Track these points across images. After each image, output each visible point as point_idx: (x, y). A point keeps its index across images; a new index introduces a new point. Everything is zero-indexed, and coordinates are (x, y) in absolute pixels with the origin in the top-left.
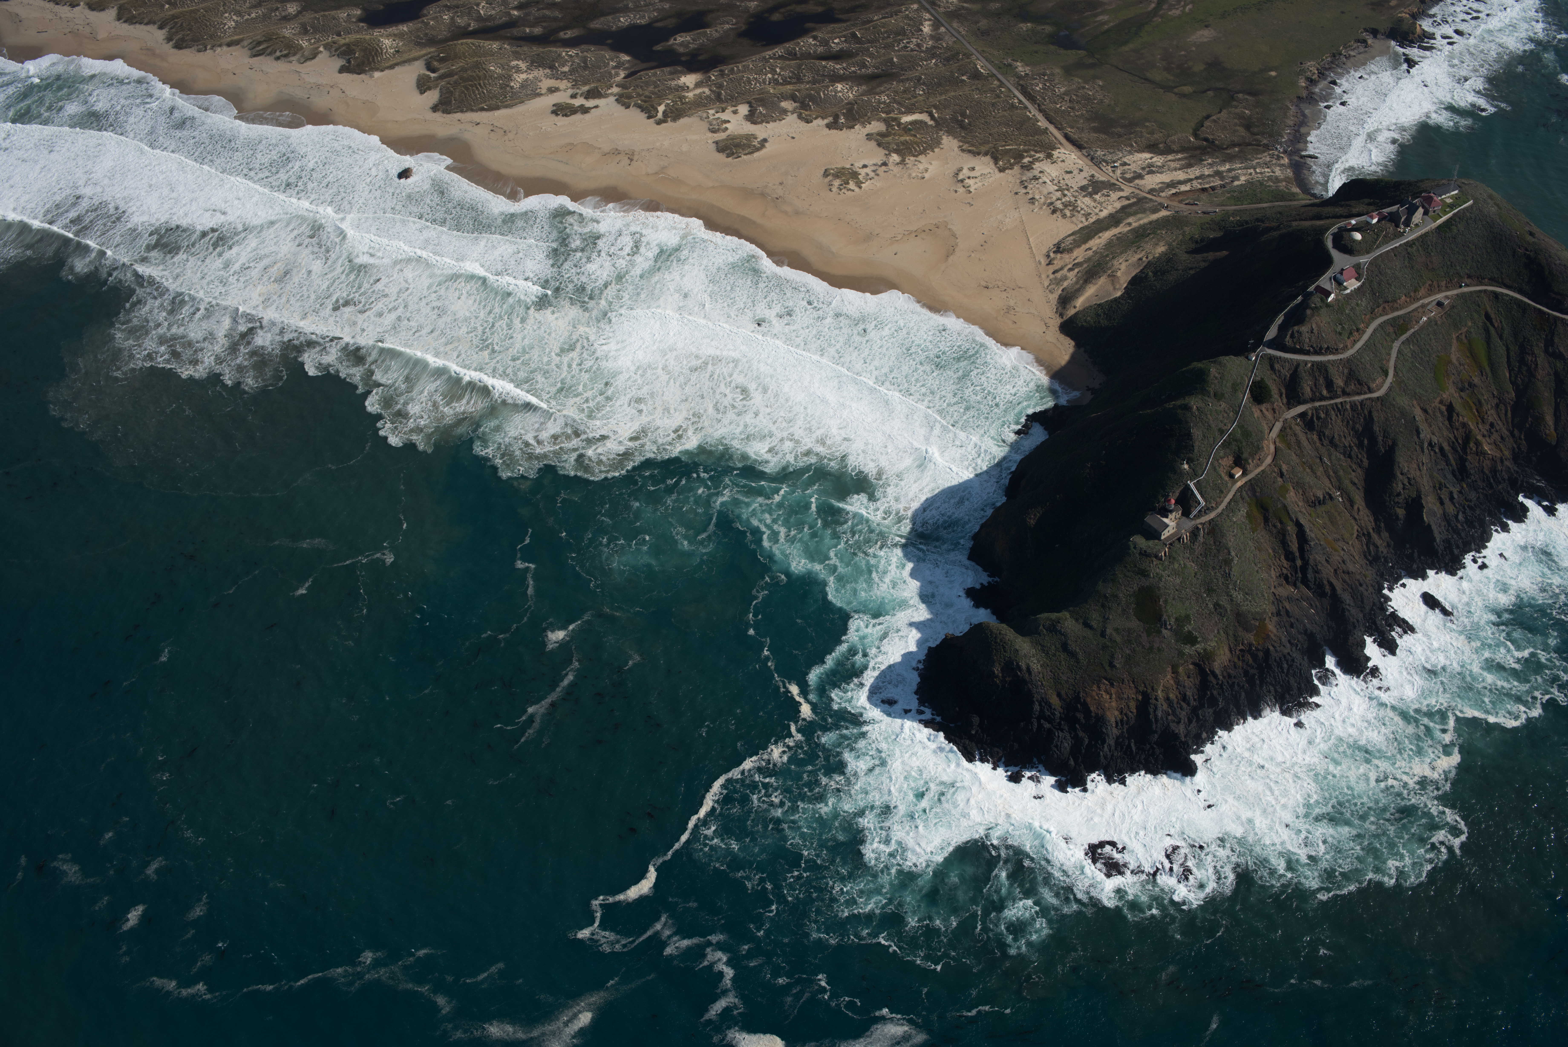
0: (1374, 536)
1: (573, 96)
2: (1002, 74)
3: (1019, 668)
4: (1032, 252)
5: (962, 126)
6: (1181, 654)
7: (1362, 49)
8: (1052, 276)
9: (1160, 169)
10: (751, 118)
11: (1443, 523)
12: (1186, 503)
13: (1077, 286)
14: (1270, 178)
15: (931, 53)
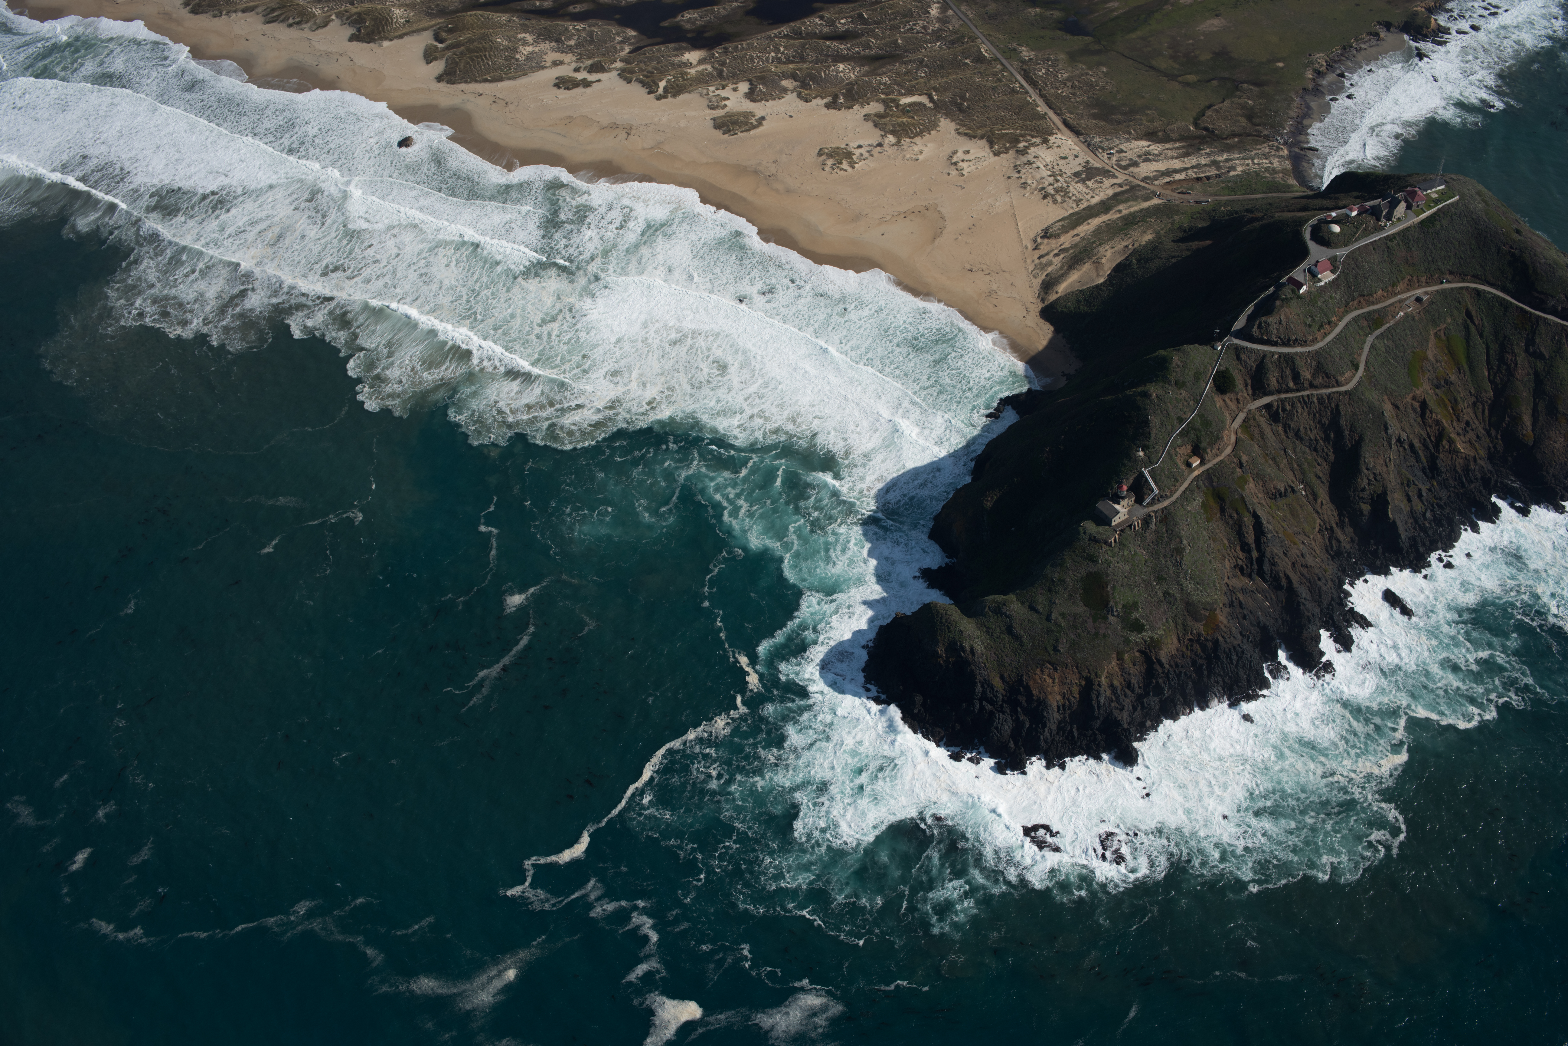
0: (1338, 531)
1: (577, 70)
2: (1006, 58)
3: (962, 648)
4: (1020, 237)
5: (961, 109)
6: (1127, 641)
7: (1374, 42)
8: (1037, 261)
9: (1157, 158)
10: (751, 96)
11: (1410, 521)
12: (1139, 490)
13: (1061, 272)
14: (1267, 170)
15: (937, 36)
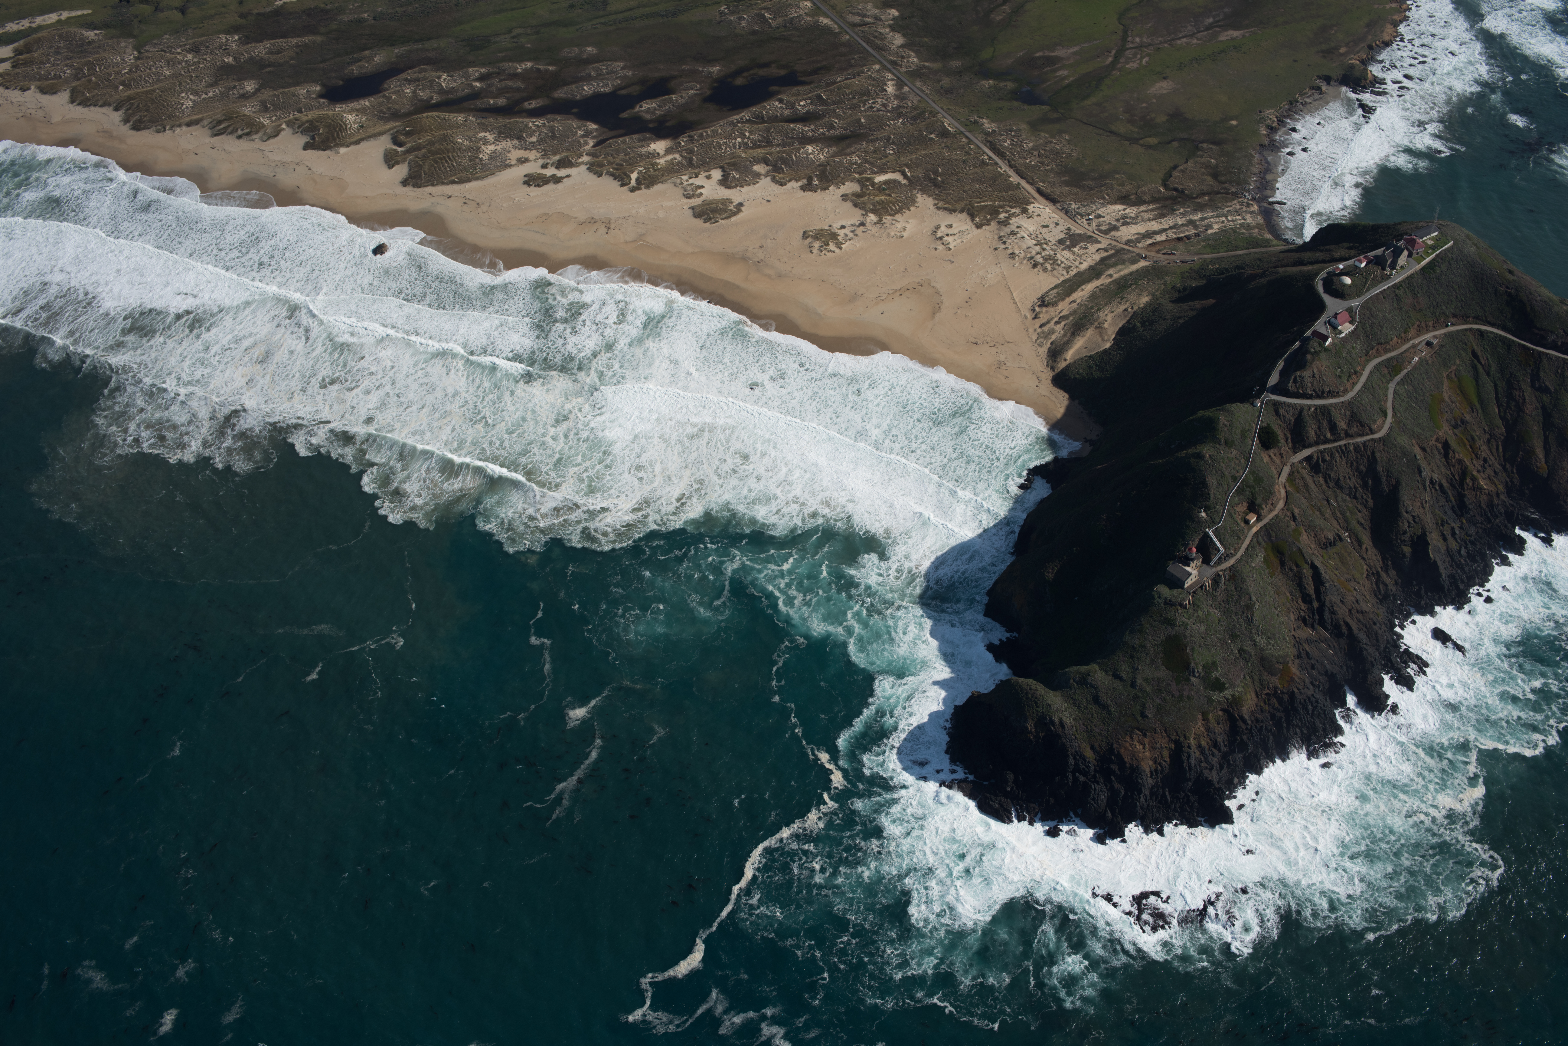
0: (1383, 574)
1: (544, 166)
2: (970, 131)
3: (1052, 722)
4: (1017, 307)
5: (935, 184)
6: (1210, 701)
7: (1317, 96)
8: (1039, 330)
9: (1134, 221)
10: (725, 182)
11: (1447, 559)
13: (1066, 339)
14: (1242, 226)
15: (898, 112)
